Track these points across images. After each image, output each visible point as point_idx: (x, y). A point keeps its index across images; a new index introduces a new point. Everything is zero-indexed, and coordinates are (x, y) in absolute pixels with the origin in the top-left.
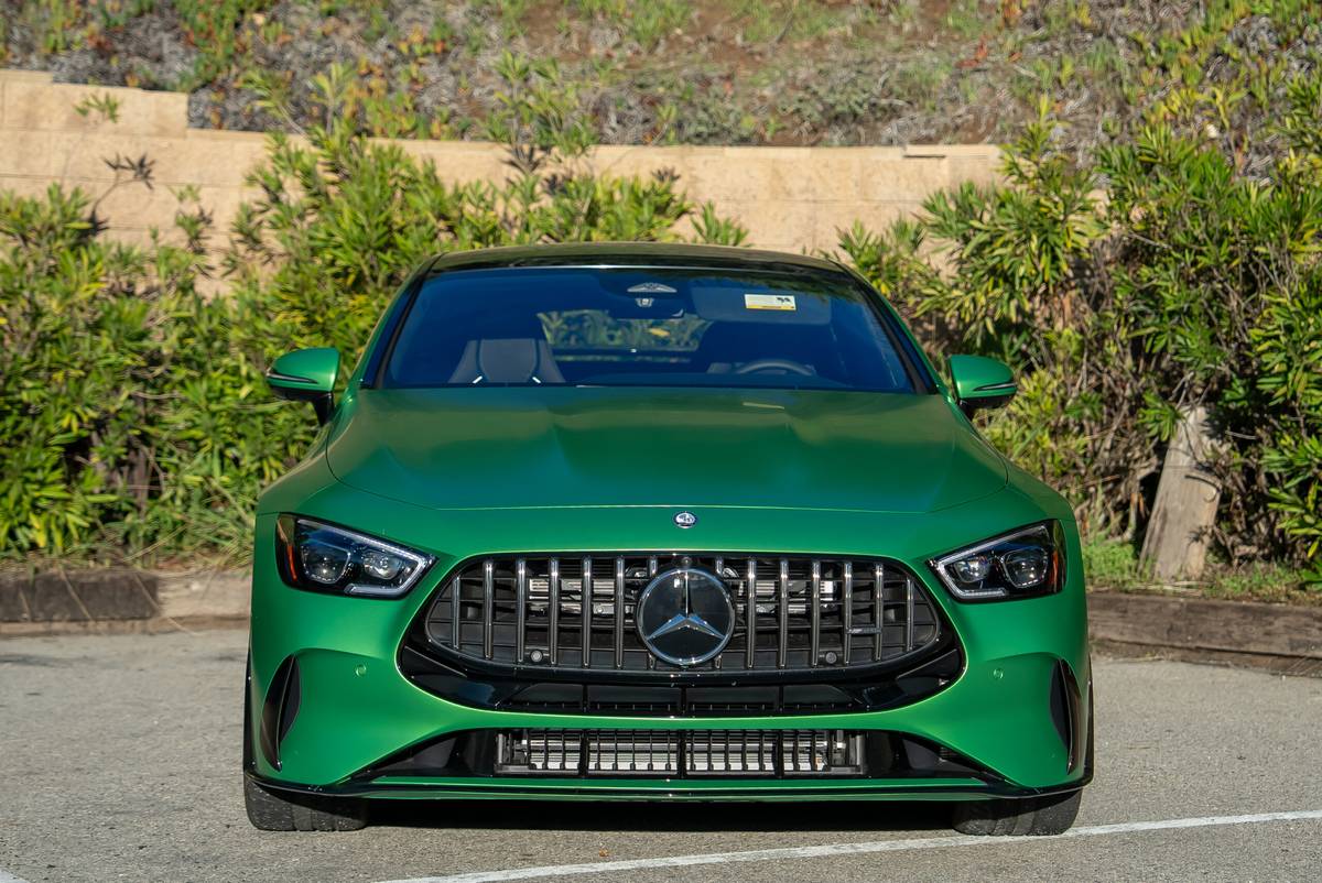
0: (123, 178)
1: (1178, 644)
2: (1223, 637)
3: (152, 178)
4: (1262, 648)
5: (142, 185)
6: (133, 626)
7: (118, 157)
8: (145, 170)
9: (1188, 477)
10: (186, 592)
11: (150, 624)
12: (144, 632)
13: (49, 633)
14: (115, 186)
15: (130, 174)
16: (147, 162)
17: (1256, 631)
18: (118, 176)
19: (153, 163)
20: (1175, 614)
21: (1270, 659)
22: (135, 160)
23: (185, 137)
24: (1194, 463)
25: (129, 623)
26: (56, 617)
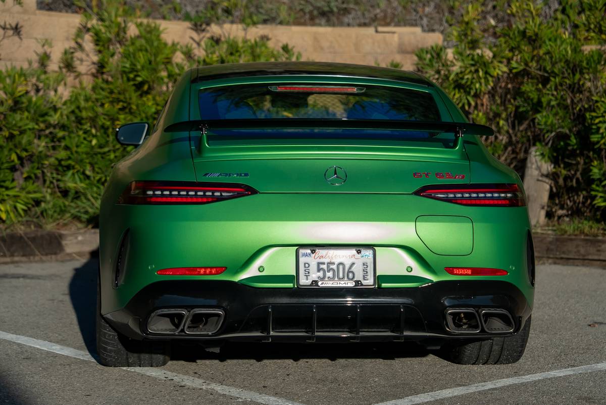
0: (7, 34)
1: (551, 256)
2: (575, 252)
3: (21, 35)
4: (596, 257)
5: (16, 38)
6: (51, 258)
7: (5, 23)
8: (18, 30)
9: (538, 180)
10: (75, 241)
11: (59, 257)
12: (57, 261)
13: (13, 262)
14: (3, 38)
15: (11, 32)
16: (19, 26)
17: (592, 250)
18: (5, 33)
19: (22, 27)
20: (551, 243)
21: (599, 262)
22: (14, 25)
23: (35, 14)
24: (540, 174)
25: (49, 256)
26: (16, 254)
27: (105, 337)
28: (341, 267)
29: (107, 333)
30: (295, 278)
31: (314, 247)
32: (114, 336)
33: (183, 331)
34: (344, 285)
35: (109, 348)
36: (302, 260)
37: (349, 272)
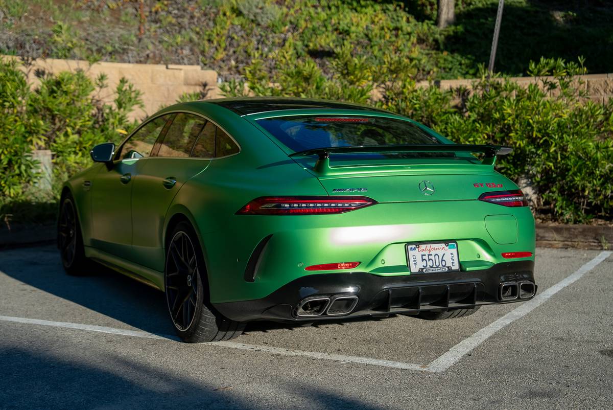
27: (206, 321)
28: (437, 257)
29: (207, 317)
30: (407, 267)
31: (418, 243)
32: (213, 319)
33: (325, 314)
34: (440, 271)
35: (206, 329)
36: (411, 253)
37: (442, 260)
